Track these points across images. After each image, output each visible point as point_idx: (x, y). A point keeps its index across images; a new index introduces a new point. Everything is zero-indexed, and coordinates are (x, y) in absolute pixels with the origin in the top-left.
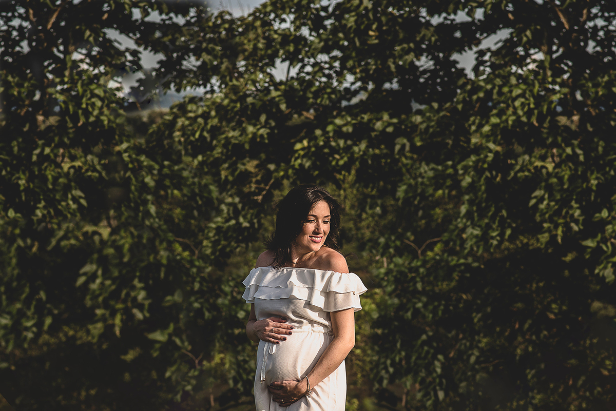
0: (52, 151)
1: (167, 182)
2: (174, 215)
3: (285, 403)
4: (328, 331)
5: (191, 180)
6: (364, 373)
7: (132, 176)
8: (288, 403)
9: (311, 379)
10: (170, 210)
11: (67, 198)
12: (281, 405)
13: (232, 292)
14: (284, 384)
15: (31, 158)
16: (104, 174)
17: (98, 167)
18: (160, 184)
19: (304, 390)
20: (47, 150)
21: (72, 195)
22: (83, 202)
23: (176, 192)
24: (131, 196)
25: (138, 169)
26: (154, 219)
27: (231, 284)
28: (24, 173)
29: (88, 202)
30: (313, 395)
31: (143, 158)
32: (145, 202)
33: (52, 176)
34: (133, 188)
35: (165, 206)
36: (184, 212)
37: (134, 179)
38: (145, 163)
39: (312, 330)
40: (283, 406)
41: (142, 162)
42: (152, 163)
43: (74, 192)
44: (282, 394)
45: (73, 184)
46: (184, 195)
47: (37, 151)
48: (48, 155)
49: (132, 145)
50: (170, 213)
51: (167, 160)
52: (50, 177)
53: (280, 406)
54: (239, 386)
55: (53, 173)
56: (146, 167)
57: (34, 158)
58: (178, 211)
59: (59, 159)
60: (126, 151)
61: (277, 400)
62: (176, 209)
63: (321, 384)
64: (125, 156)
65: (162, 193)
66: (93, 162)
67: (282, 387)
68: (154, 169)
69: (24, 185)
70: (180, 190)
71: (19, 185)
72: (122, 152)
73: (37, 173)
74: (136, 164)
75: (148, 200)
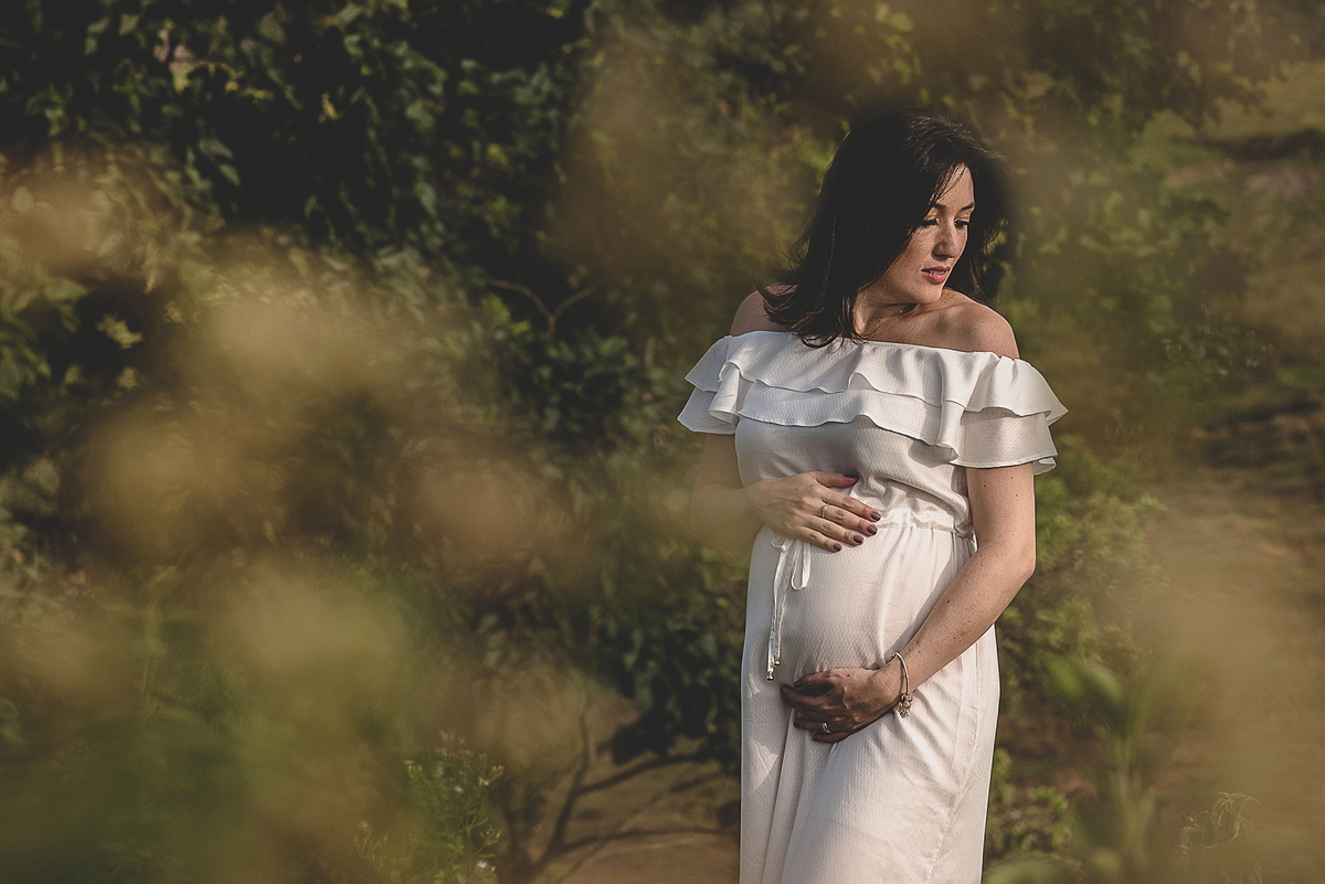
0: (141, 26)
1: (470, 117)
2: (489, 218)
3: (832, 732)
4: (958, 523)
5: (537, 113)
6: (1028, 676)
7: (369, 101)
8: (841, 734)
9: (913, 663)
10: (477, 201)
11: (183, 159)
12: (819, 737)
13: (651, 435)
14: (833, 679)
15: (82, 45)
16: (289, 93)
17: (273, 74)
18: (448, 124)
19: (891, 693)
20: (129, 24)
21: (197, 153)
22: (229, 172)
23: (494, 150)
24: (367, 157)
25: (388, 79)
26: (431, 224)
27: (650, 411)
28: (61, 90)
29: (241, 175)
30: (916, 708)
31: (402, 49)
32: (407, 176)
33: (142, 97)
34: (372, 134)
35: (465, 190)
36: (516, 209)
37: (374, 112)
38: (408, 65)
39: (915, 520)
40: (825, 742)
41: (401, 60)
42: (427, 64)
43: (202, 145)
44: (826, 708)
45: (200, 122)
46: (515, 159)
47: (98, 27)
48: (130, 36)
49: (369, 13)
50: (476, 210)
51: (470, 57)
52: (135, 100)
53: (814, 740)
54: (671, 705)
55: (143, 89)
56: (409, 74)
57: (91, 45)
58: (500, 204)
59: (161, 53)
60: (352, 27)
61: (808, 725)
62: (494, 200)
63: (936, 678)
64: (351, 41)
65: (455, 152)
66: (258, 59)
67: (826, 687)
68: (433, 81)
69: (60, 121)
70: (505, 140)
71: (47, 123)
72: (342, 30)
73: (97, 88)
74: (381, 66)
75: (415, 170)
